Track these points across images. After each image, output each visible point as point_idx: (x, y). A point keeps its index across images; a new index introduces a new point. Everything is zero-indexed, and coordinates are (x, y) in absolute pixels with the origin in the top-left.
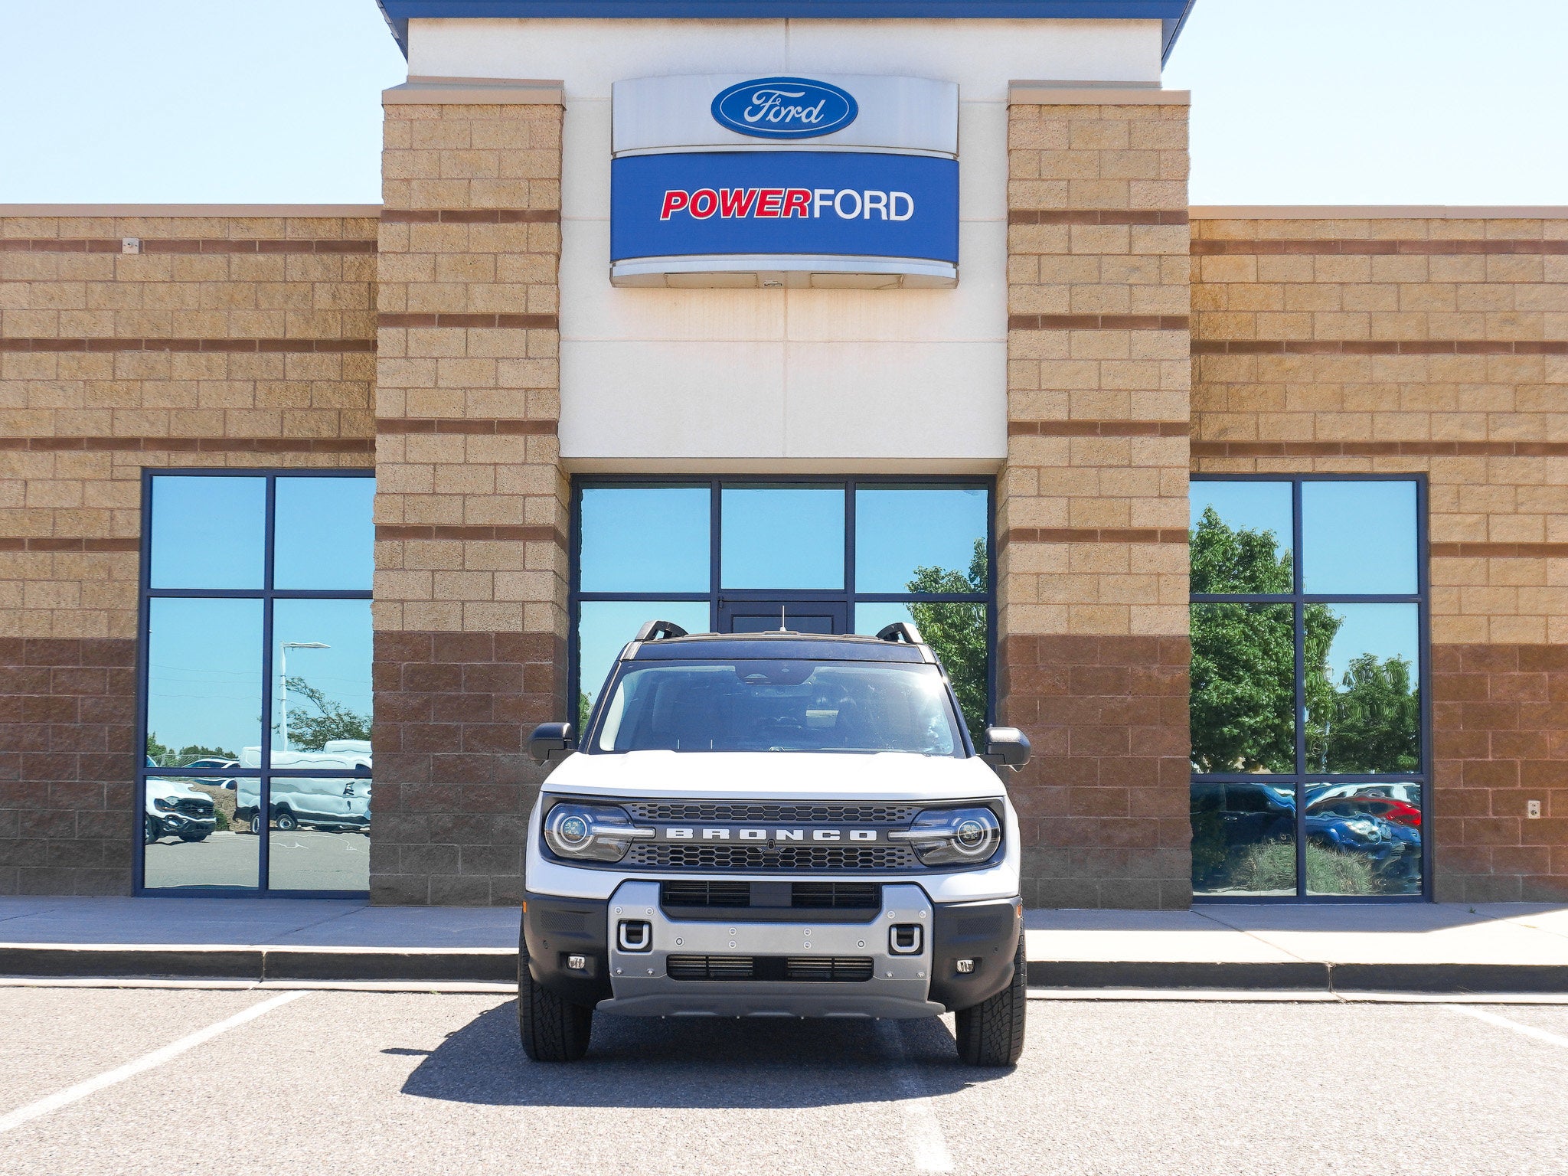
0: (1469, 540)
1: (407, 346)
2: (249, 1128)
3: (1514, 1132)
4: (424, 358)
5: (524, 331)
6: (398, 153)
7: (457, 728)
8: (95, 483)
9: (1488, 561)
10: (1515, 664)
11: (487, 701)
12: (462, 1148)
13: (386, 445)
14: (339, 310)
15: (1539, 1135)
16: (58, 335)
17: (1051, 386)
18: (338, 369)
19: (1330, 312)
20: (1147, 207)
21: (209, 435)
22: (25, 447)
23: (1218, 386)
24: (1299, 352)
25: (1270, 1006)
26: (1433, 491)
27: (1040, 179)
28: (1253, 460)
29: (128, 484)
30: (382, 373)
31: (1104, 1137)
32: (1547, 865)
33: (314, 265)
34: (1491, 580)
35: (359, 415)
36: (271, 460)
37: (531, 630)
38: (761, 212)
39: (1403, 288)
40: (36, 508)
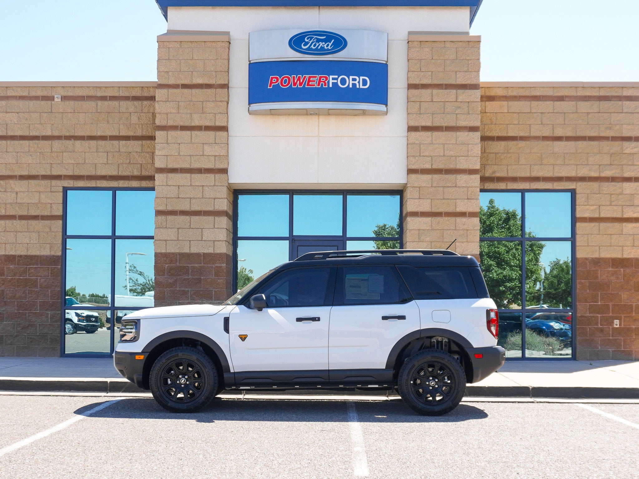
0: (592, 216)
1: (167, 139)
2: (93, 457)
4: (174, 143)
5: (214, 132)
6: (164, 61)
7: (188, 291)
8: (44, 193)
9: (599, 224)
10: (610, 266)
11: (200, 280)
13: (159, 178)
14: (141, 124)
15: (604, 461)
16: (29, 134)
17: (424, 154)
18: (141, 147)
19: (537, 124)
20: (463, 82)
21: (90, 174)
22: (16, 178)
23: (492, 155)
24: (524, 140)
25: (506, 404)
26: (578, 196)
27: (420, 71)
28: (506, 184)
29: (57, 194)
30: (158, 149)
32: (621, 345)
33: (131, 106)
34: (601, 232)
35: (149, 166)
36: (114, 184)
37: (217, 252)
39: (566, 115)
40: (21, 203)
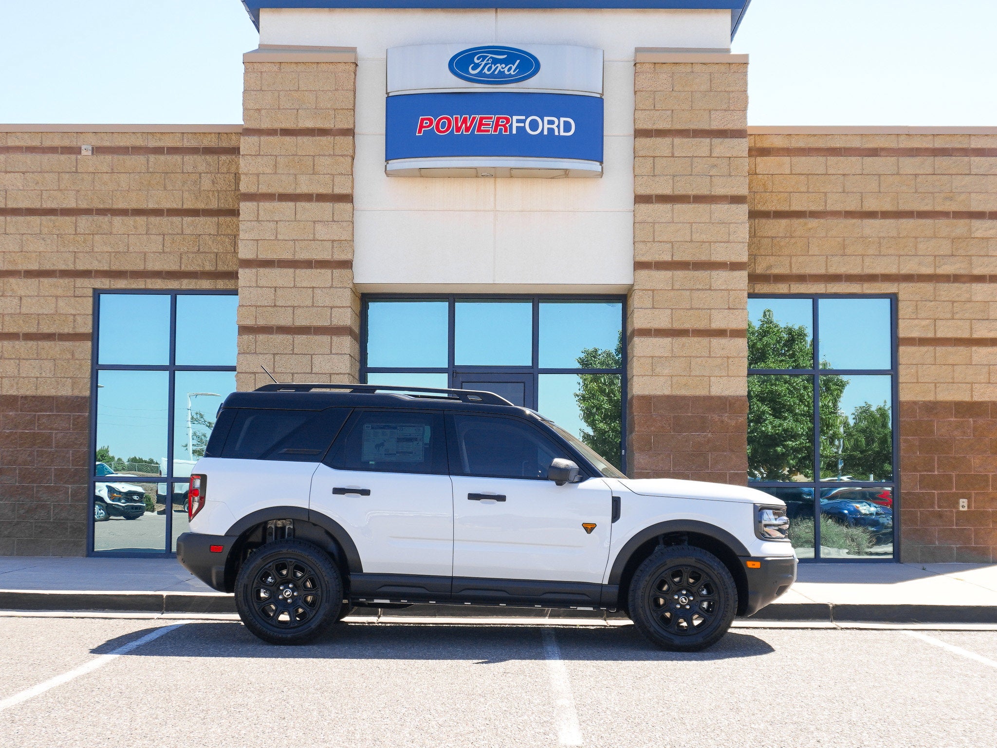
0: (923, 335)
1: (258, 213)
2: (144, 714)
3: (937, 719)
4: (269, 221)
5: (332, 204)
6: (253, 93)
8: (64, 298)
9: (935, 349)
10: (952, 414)
12: (276, 728)
13: (245, 276)
14: (216, 191)
16: (41, 206)
17: (661, 239)
18: (216, 227)
19: (837, 192)
20: (721, 127)
21: (135, 268)
22: (20, 275)
23: (766, 239)
24: (817, 217)
25: (793, 631)
26: (901, 305)
27: (654, 109)
28: (788, 285)
29: (84, 299)
30: (243, 230)
31: (679, 721)
32: (971, 539)
33: (200, 162)
34: (937, 361)
35: (229, 256)
36: (173, 284)
38: (479, 130)
39: (882, 177)
40: (27, 314)
